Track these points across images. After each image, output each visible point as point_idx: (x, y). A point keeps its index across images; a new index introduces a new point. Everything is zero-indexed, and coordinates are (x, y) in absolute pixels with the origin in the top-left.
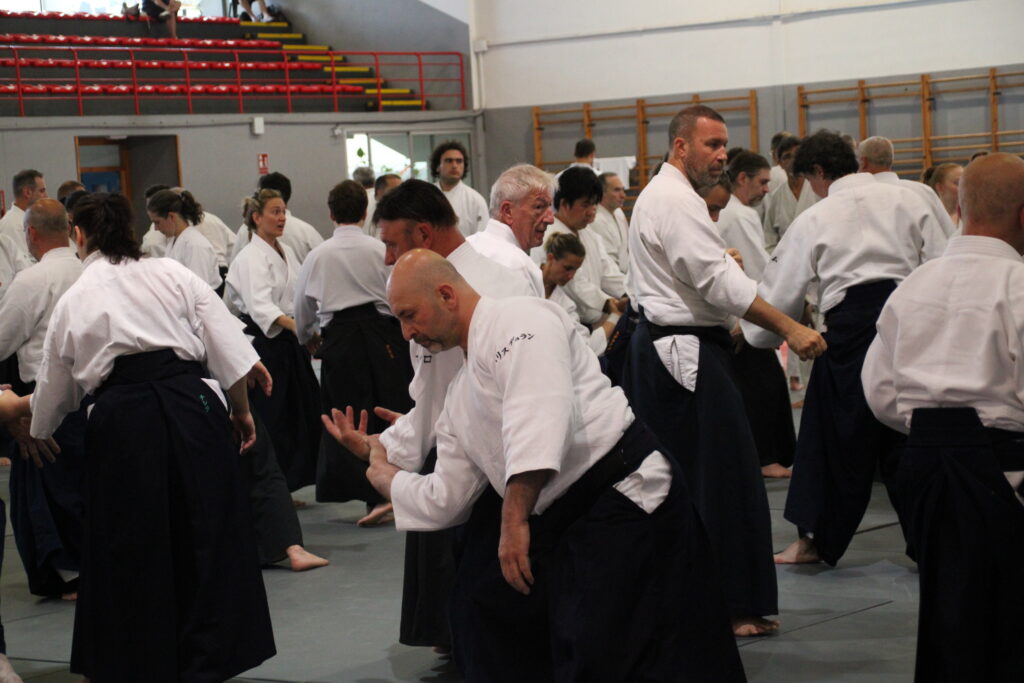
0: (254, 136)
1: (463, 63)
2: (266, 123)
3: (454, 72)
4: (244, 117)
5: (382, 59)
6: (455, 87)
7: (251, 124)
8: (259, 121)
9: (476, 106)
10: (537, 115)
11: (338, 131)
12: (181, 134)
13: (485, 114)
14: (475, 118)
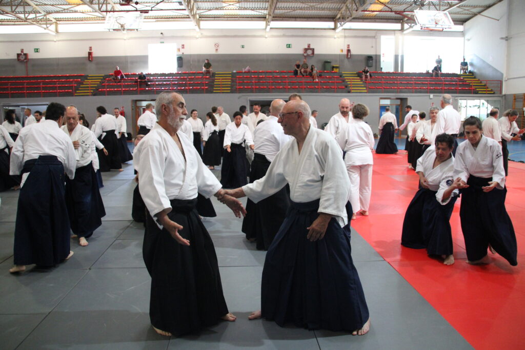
0: (431, 99)
1: (501, 82)
2: (434, 96)
3: (499, 85)
4: (428, 94)
5: (488, 82)
6: (499, 89)
7: (429, 96)
8: (432, 96)
9: (503, 93)
10: (515, 96)
11: (457, 98)
12: (408, 98)
13: (505, 95)
14: (502, 96)
